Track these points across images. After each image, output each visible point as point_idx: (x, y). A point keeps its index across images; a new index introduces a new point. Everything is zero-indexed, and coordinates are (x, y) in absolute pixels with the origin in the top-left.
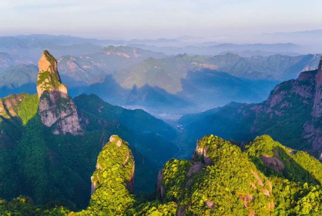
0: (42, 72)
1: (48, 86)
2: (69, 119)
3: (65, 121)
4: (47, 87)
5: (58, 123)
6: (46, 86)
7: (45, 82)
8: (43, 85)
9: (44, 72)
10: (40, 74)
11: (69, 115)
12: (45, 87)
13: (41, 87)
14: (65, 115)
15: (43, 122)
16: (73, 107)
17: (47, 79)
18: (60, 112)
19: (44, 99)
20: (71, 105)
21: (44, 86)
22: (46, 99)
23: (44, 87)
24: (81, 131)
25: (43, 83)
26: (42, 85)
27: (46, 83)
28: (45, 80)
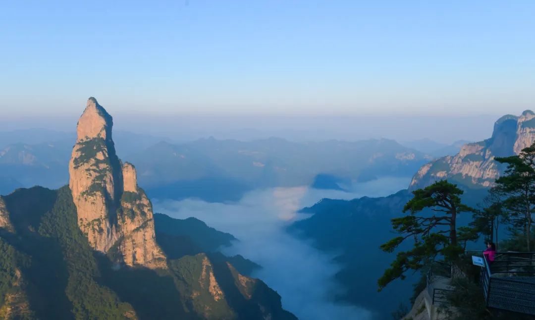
0: (85, 140)
1: (103, 166)
2: (139, 237)
3: (133, 241)
4: (100, 168)
5: (120, 246)
6: (98, 167)
7: (96, 159)
8: (91, 166)
9: (89, 140)
10: (79, 143)
11: (140, 227)
12: (98, 169)
13: (88, 170)
14: (133, 227)
15: (93, 246)
16: (148, 210)
17: (101, 152)
18: (124, 221)
19: (95, 194)
20: (143, 205)
21: (94, 168)
22: (101, 195)
23: (94, 170)
24: (160, 259)
25: (93, 161)
26: (89, 165)
27: (98, 162)
28: (96, 155)
